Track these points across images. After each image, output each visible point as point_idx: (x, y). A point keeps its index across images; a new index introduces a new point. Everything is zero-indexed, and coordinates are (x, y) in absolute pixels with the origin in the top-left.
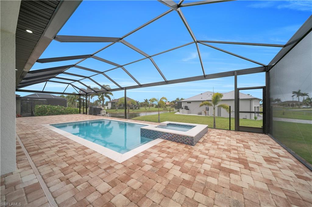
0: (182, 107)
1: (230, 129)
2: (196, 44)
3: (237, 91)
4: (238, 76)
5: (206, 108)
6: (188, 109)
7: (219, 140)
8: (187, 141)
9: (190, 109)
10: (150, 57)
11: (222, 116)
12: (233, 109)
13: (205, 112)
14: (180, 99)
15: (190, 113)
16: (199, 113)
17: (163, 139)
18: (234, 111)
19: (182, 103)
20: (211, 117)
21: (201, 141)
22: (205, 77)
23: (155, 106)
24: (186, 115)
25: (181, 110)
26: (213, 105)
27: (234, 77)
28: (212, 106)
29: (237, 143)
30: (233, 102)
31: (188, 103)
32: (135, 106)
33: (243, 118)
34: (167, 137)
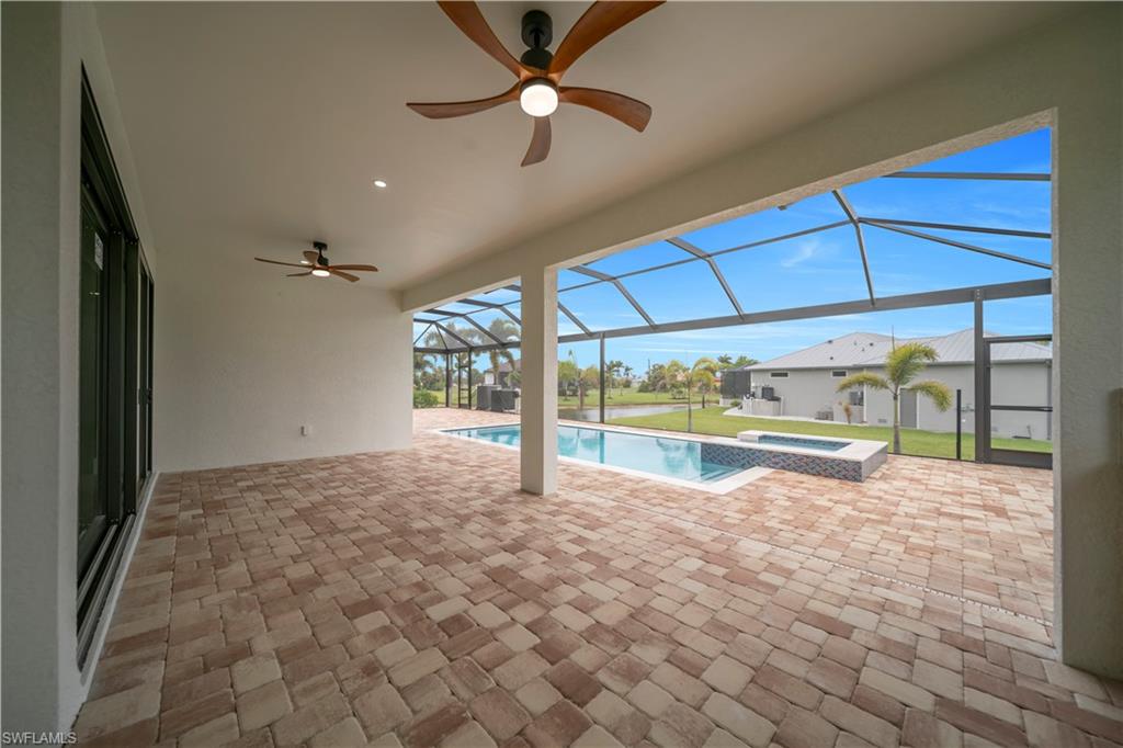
0: (752, 390)
1: (959, 458)
2: (857, 227)
3: (983, 345)
4: (985, 303)
5: (853, 395)
6: (778, 399)
7: (927, 477)
8: (844, 472)
9: (782, 398)
10: (709, 256)
11: (918, 428)
12: (969, 400)
13: (847, 410)
14: (734, 361)
15: (784, 414)
16: (819, 413)
17: (770, 467)
18: (973, 407)
19: (752, 375)
20: (870, 427)
21: (877, 475)
22: (873, 304)
23: (636, 385)
24: (769, 420)
25: (746, 402)
26: (892, 387)
27: (972, 304)
28: (887, 388)
29: (981, 484)
30: (971, 375)
31: (773, 375)
32: (570, 384)
33: (1016, 437)
34: (782, 463)
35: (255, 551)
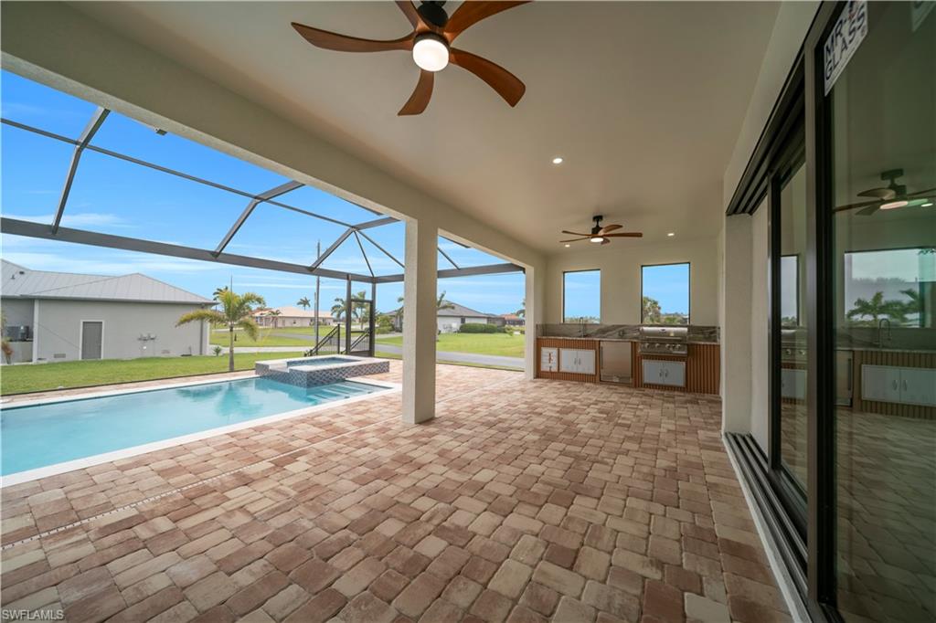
13: (5, 348)
35: (645, 469)
